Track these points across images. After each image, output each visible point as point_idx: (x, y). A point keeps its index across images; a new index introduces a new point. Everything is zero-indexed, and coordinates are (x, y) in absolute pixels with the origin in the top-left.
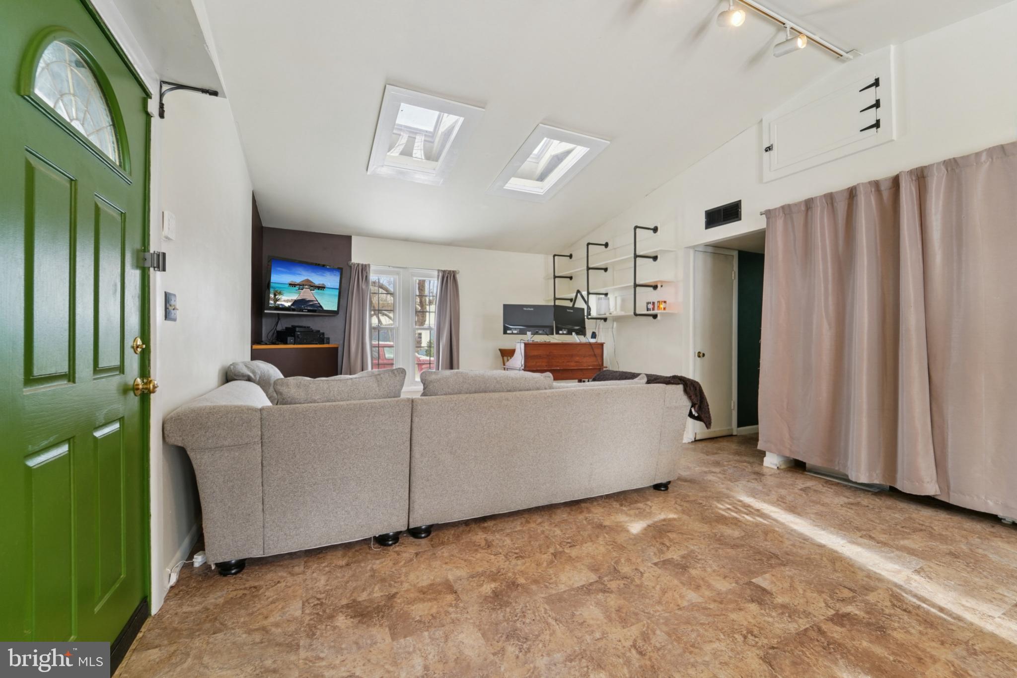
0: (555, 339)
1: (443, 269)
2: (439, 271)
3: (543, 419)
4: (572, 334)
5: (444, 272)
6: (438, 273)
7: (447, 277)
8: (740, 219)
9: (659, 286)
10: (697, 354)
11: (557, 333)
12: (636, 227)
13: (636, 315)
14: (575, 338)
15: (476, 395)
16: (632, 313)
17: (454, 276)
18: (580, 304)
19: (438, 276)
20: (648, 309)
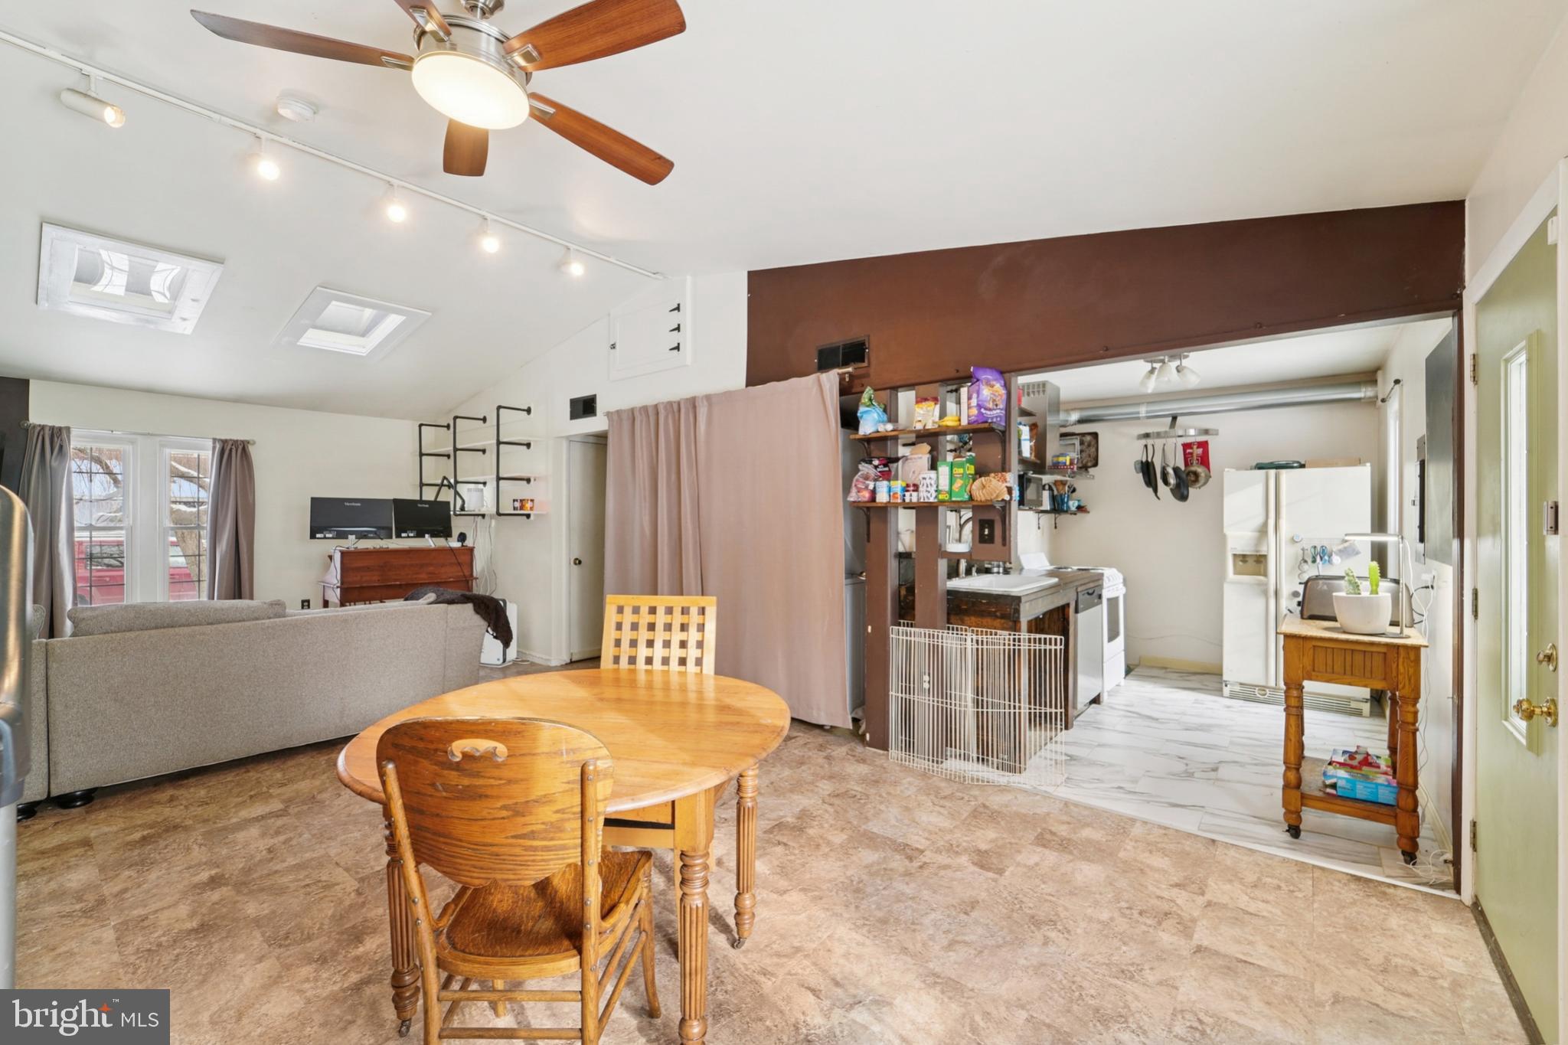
0: (395, 543)
1: (223, 438)
2: (215, 440)
3: (261, 653)
4: (424, 537)
5: (224, 442)
6: (214, 443)
7: (231, 450)
8: (595, 415)
9: (532, 480)
10: (572, 563)
11: (398, 536)
12: (499, 408)
13: (499, 514)
14: (429, 542)
15: (153, 632)
16: (494, 510)
17: (244, 449)
18: (446, 496)
19: (214, 448)
20: (515, 509)
